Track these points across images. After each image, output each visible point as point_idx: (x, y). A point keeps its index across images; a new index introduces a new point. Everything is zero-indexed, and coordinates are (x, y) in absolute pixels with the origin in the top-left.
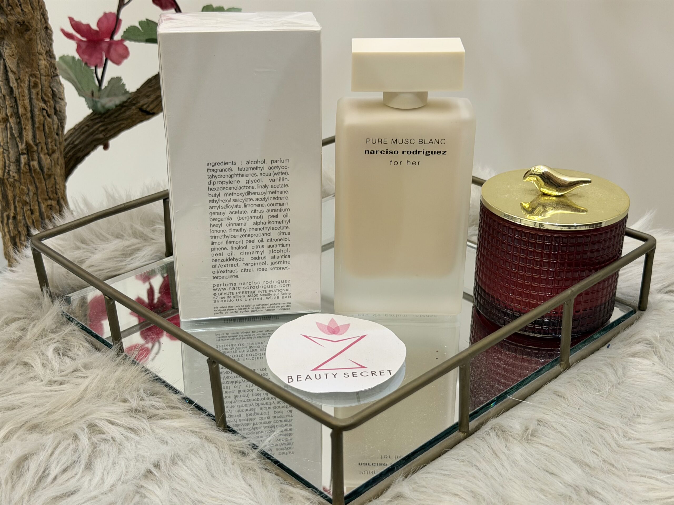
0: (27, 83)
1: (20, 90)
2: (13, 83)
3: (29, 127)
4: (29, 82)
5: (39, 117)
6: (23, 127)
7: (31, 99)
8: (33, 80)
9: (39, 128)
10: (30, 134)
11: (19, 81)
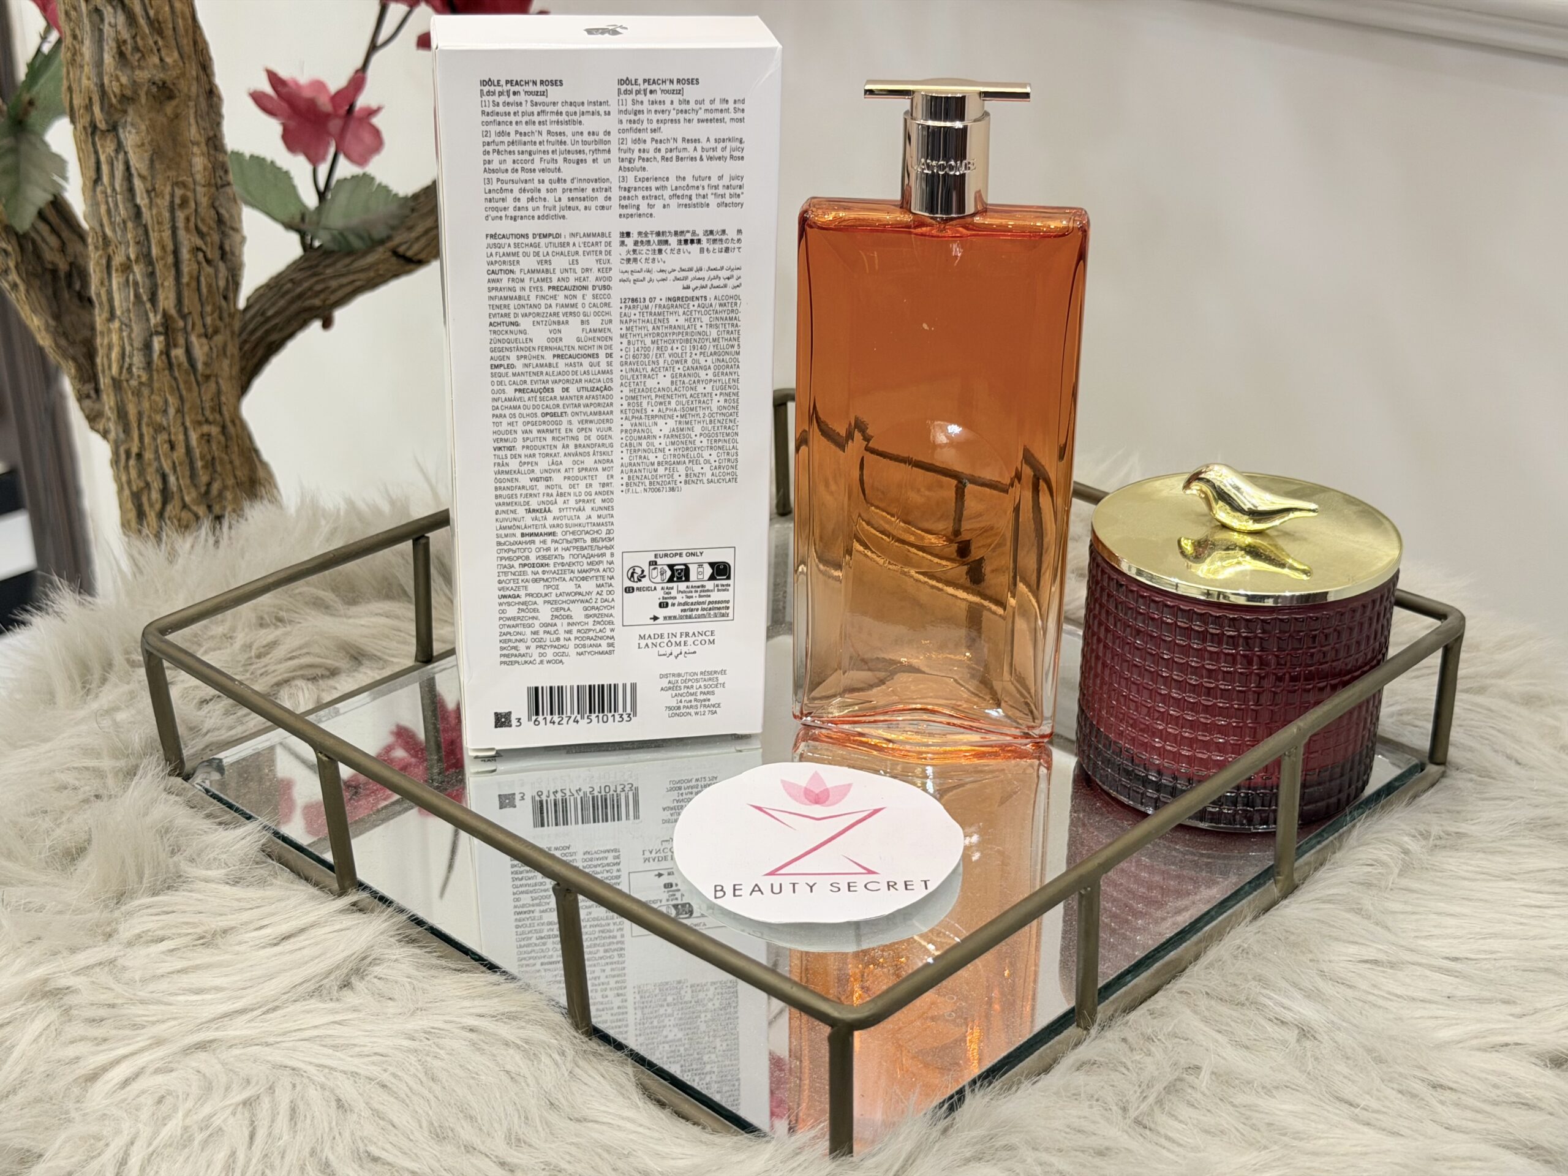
0: (167, 197)
1: (154, 212)
2: (142, 199)
3: (170, 282)
4: (172, 195)
5: (189, 265)
6: (159, 282)
7: (174, 230)
8: (179, 192)
9: (188, 284)
10: (172, 296)
11: (153, 194)
